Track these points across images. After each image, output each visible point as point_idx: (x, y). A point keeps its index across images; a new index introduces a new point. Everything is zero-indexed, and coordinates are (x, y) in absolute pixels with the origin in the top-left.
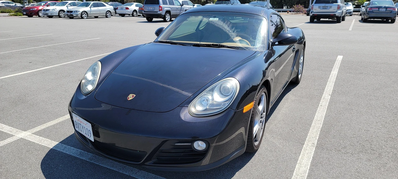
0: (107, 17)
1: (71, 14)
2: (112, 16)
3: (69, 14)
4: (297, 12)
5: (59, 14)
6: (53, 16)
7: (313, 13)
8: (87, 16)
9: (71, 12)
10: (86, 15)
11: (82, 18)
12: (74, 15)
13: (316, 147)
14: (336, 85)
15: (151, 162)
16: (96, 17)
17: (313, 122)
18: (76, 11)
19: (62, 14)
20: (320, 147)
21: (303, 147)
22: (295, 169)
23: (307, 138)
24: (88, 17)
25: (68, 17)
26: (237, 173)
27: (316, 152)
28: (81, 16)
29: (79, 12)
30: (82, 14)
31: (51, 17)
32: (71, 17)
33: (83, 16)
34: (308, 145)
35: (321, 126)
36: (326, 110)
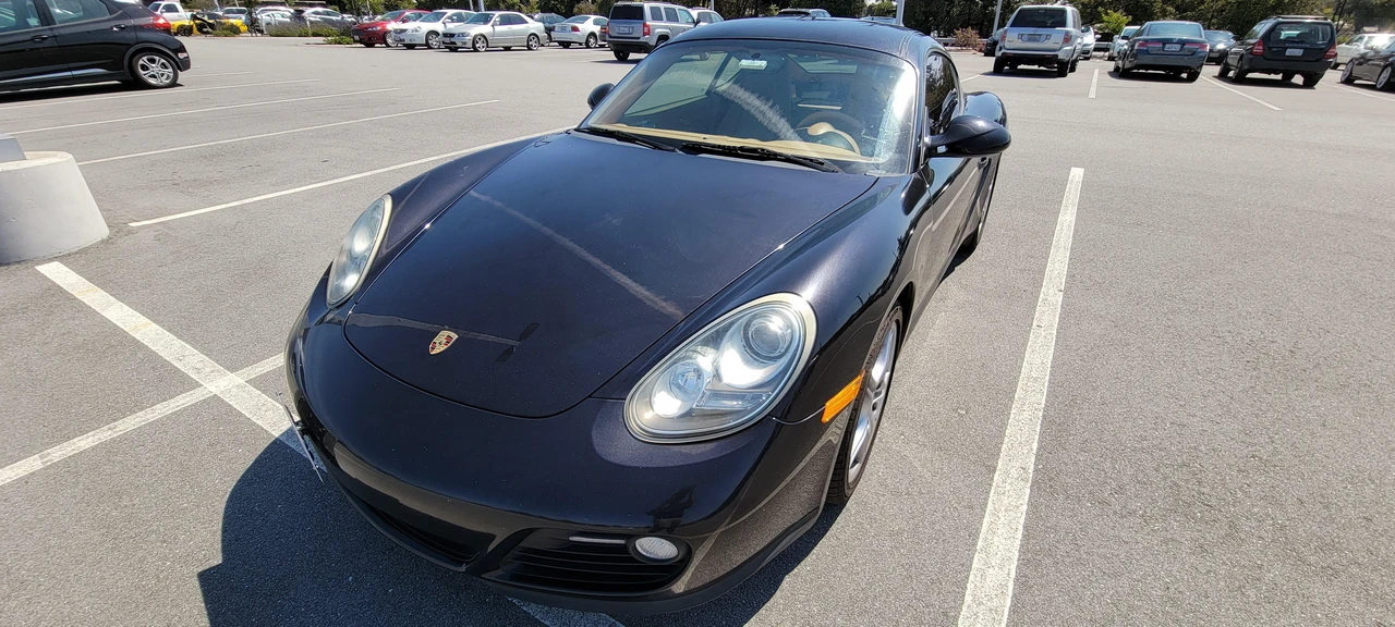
0: (529, 48)
1: (452, 40)
2: (542, 45)
3: (447, 40)
4: (961, 46)
5: (427, 41)
6: (416, 45)
7: (1003, 51)
8: (485, 45)
9: (452, 35)
10: (483, 42)
11: (476, 50)
12: (459, 44)
13: (1032, 485)
14: (1075, 259)
15: (499, 572)
16: (507, 49)
17: (1020, 384)
18: (463, 35)
19: (433, 42)
20: (1044, 483)
21: (992, 479)
22: (971, 577)
23: (1004, 446)
24: (489, 48)
25: (446, 47)
27: (1033, 506)
28: (474, 46)
29: (468, 35)
30: (474, 42)
31: (411, 47)
32: (453, 49)
33: (478, 45)
34: (1007, 473)
35: (1044, 402)
36: (1053, 343)
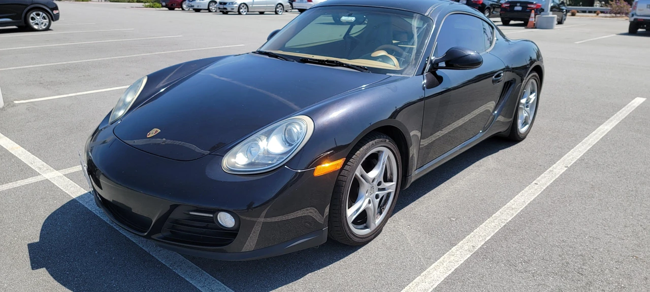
0: (276, 13)
1: (225, 6)
2: (286, 11)
3: (222, 7)
5: (209, 6)
6: (201, 9)
7: (635, 17)
8: (246, 10)
9: (225, 4)
10: (245, 8)
11: (240, 13)
12: (229, 9)
13: (474, 253)
14: (594, 150)
15: (160, 235)
16: (262, 13)
17: (500, 210)
18: (232, 3)
19: (212, 8)
20: (482, 254)
21: (451, 249)
22: (410, 285)
23: (468, 236)
24: (249, 12)
25: (221, 11)
26: (310, 274)
27: (467, 262)
28: (239, 11)
29: (235, 4)
30: (239, 8)
31: (198, 10)
32: (225, 12)
33: (241, 10)
34: (461, 248)
35: (510, 219)
36: (539, 193)
